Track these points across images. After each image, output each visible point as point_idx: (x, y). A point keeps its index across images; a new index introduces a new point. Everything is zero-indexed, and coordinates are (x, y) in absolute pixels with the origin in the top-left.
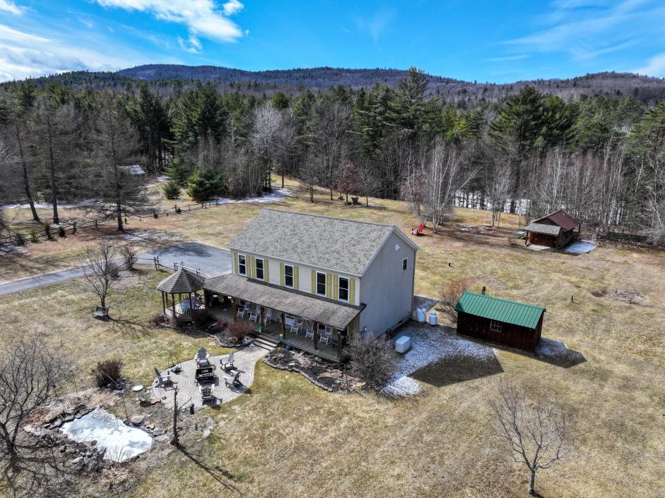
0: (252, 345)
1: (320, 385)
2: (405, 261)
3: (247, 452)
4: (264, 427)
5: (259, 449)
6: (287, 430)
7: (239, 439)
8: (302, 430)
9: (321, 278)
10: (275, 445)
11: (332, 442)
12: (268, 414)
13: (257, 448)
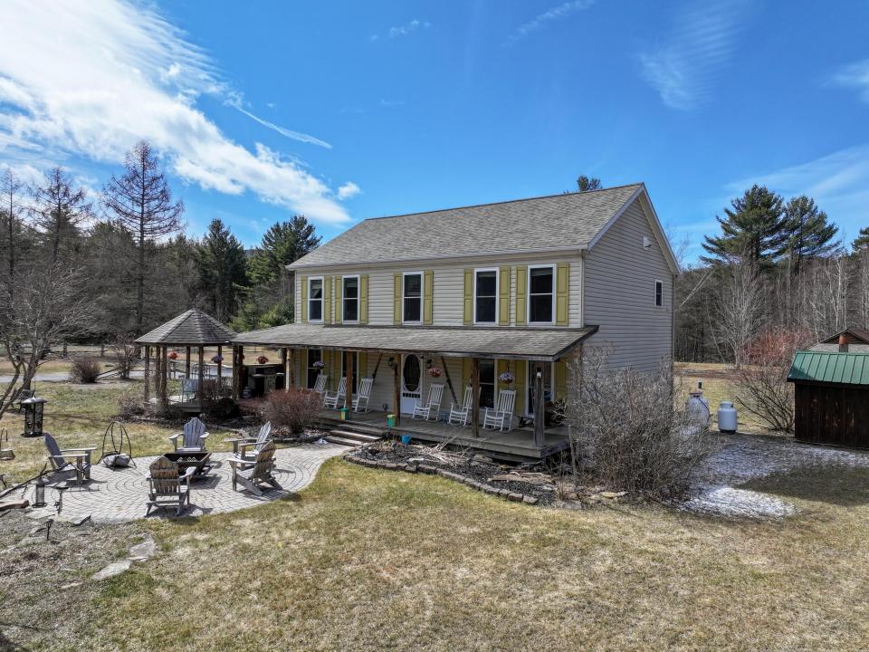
0: (321, 441)
1: (497, 490)
2: (659, 285)
3: (243, 626)
4: (326, 561)
5: (290, 618)
6: (405, 573)
7: (226, 588)
8: (459, 575)
9: (487, 284)
10: (355, 610)
11: (579, 608)
12: (342, 537)
13: (285, 614)
